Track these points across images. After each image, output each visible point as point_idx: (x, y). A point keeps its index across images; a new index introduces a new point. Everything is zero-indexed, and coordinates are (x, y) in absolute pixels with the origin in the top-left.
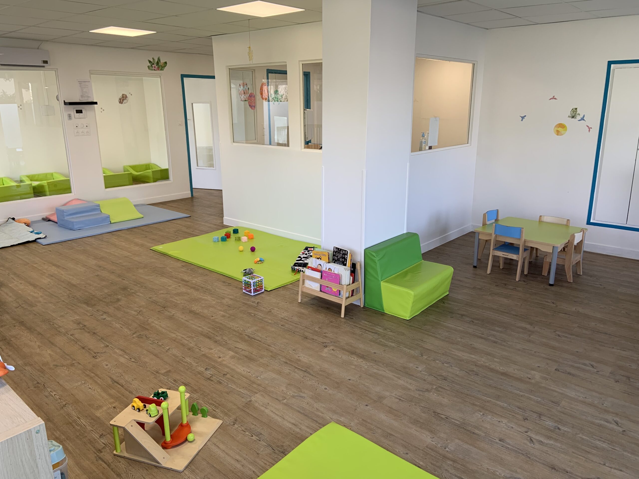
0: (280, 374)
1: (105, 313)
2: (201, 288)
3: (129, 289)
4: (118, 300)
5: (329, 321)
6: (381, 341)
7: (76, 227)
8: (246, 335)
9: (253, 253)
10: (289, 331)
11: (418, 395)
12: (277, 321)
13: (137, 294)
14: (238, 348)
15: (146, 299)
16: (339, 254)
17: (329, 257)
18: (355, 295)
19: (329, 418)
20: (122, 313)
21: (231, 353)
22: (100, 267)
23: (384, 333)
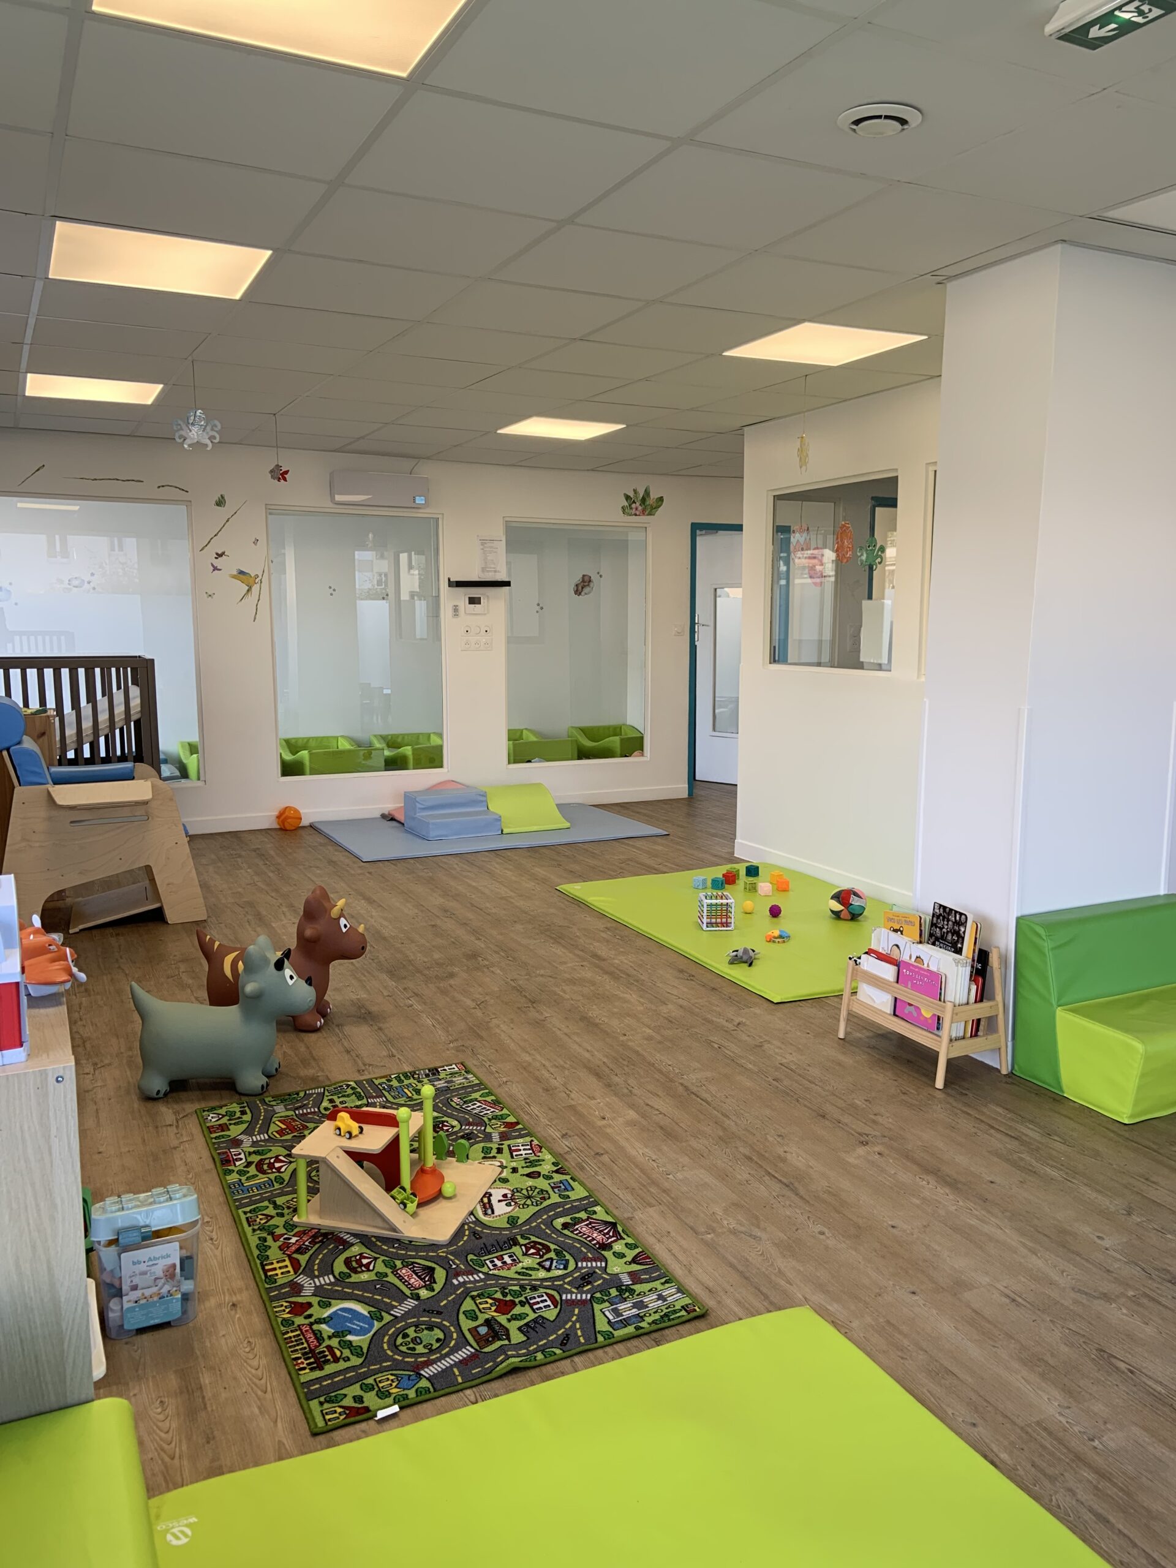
0: (723, 1179)
1: (417, 995)
2: (624, 976)
3: (480, 959)
4: (452, 975)
5: (899, 1091)
6: (1022, 1159)
7: (433, 834)
8: (682, 1084)
9: (775, 920)
10: (788, 1094)
11: (1071, 1302)
12: (769, 1069)
13: (491, 969)
14: (652, 1107)
15: (504, 980)
16: (946, 923)
17: (923, 928)
18: (984, 1036)
19: (801, 1297)
20: (448, 999)
21: (632, 1114)
22: (446, 911)
23: (1040, 1143)
